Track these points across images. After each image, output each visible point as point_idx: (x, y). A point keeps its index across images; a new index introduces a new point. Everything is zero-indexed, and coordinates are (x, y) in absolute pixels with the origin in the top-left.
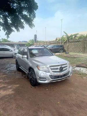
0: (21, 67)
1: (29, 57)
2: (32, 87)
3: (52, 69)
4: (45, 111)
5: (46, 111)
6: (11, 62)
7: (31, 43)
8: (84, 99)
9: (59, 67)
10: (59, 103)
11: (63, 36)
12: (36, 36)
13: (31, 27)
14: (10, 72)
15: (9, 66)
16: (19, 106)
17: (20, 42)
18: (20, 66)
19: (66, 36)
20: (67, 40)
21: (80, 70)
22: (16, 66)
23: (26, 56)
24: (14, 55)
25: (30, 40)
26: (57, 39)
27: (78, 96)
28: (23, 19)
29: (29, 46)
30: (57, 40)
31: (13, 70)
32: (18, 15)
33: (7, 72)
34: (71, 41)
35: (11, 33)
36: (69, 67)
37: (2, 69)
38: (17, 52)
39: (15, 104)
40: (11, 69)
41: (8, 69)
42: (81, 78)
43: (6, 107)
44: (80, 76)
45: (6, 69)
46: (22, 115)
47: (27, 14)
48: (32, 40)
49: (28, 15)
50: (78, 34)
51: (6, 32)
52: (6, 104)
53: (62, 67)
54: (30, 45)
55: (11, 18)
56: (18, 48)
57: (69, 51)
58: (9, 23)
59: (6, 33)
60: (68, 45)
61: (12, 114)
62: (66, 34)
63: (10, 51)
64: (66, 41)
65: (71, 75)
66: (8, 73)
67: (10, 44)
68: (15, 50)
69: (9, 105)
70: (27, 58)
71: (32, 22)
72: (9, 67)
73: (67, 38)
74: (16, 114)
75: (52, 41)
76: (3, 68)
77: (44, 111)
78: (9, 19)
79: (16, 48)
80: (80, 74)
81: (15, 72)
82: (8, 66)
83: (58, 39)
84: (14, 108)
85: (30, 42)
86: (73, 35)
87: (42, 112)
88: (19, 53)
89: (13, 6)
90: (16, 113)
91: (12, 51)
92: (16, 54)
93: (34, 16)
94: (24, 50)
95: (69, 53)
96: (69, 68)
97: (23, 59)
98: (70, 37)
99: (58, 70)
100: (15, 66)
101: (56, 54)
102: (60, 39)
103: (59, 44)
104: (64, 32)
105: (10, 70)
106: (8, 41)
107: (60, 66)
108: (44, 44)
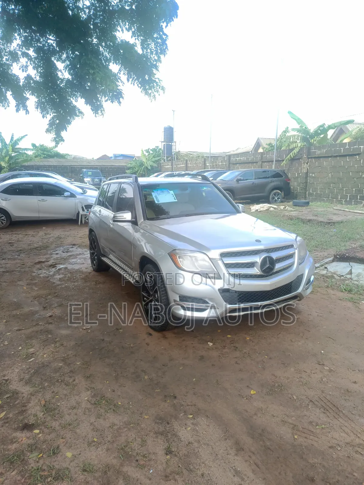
0: (111, 256)
1: (141, 220)
2: (150, 334)
3: (228, 266)
4: (199, 419)
5: (203, 421)
6: (70, 240)
7: (149, 164)
8: (355, 382)
9: (258, 259)
10: (252, 392)
11: (285, 132)
12: (169, 133)
13: (149, 95)
14: (69, 279)
15: (65, 255)
16: (103, 397)
17: (104, 157)
18: (104, 256)
19: (298, 131)
20: (301, 149)
21: (350, 273)
22: (92, 254)
23: (128, 216)
24: (81, 212)
25: (147, 151)
26: (258, 145)
27: (330, 371)
28: (115, 62)
29: (143, 176)
30: (261, 150)
31: (79, 271)
32: (97, 45)
33: (58, 277)
34: (318, 152)
35: (69, 123)
36: (302, 261)
37: (38, 266)
38: (93, 201)
39: (89, 393)
40: (70, 267)
41: (62, 266)
42: (350, 304)
43: (54, 401)
44: (346, 295)
45: (53, 266)
46: (115, 427)
47: (132, 41)
48: (154, 150)
49: (138, 43)
50: (351, 122)
51: (49, 117)
52: (56, 390)
53: (271, 259)
54: (148, 172)
55: (68, 57)
56: (97, 186)
57: (310, 194)
58: (62, 80)
59: (51, 124)
60: (305, 171)
61: (78, 424)
62: (299, 121)
63: (66, 194)
64: (296, 151)
65: (309, 291)
66: (60, 280)
67: (66, 167)
68: (85, 192)
69: (66, 395)
70: (134, 222)
71: (155, 71)
72: (65, 260)
73: (304, 139)
74: (91, 424)
75: (238, 155)
76: (40, 262)
77: (194, 418)
78: (60, 65)
79: (88, 185)
80: (350, 291)
81: (86, 279)
82: (60, 253)
83: (264, 144)
84: (83, 405)
85: (144, 160)
86: (330, 127)
87: (189, 423)
88: (100, 203)
89: (78, 8)
90: (93, 420)
91: (72, 195)
92: (89, 207)
93: (162, 49)
94: (122, 190)
95: (308, 203)
96: (300, 264)
97: (116, 228)
98: (316, 133)
99: (256, 271)
100: (87, 254)
101: (255, 207)
102: (274, 143)
103: (266, 167)
104: (290, 113)
105: (66, 268)
106: (58, 155)
107: (264, 255)
108: (205, 166)
